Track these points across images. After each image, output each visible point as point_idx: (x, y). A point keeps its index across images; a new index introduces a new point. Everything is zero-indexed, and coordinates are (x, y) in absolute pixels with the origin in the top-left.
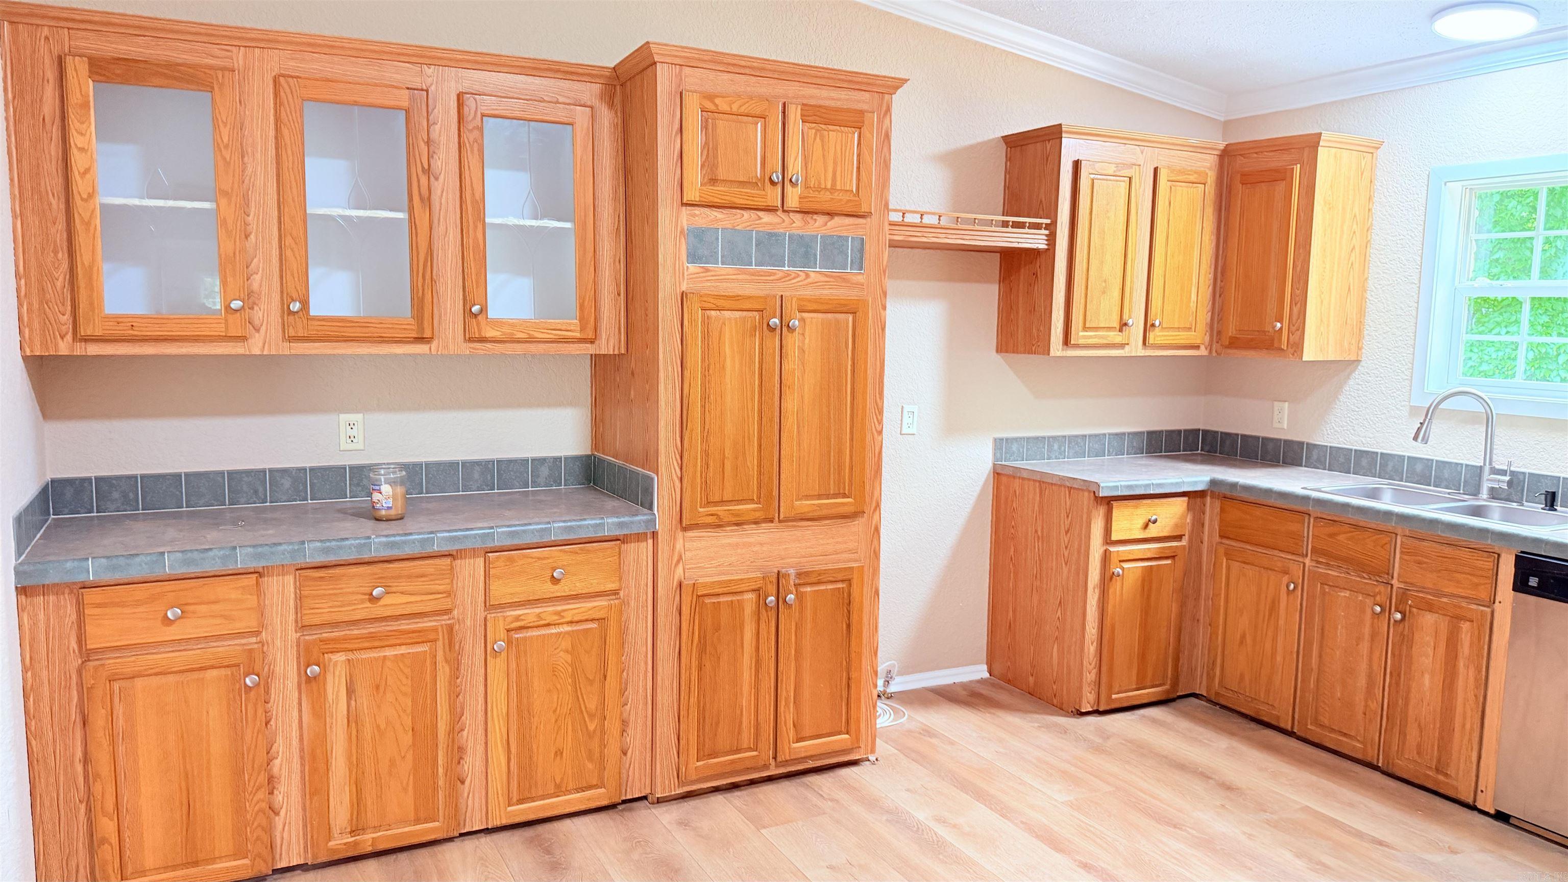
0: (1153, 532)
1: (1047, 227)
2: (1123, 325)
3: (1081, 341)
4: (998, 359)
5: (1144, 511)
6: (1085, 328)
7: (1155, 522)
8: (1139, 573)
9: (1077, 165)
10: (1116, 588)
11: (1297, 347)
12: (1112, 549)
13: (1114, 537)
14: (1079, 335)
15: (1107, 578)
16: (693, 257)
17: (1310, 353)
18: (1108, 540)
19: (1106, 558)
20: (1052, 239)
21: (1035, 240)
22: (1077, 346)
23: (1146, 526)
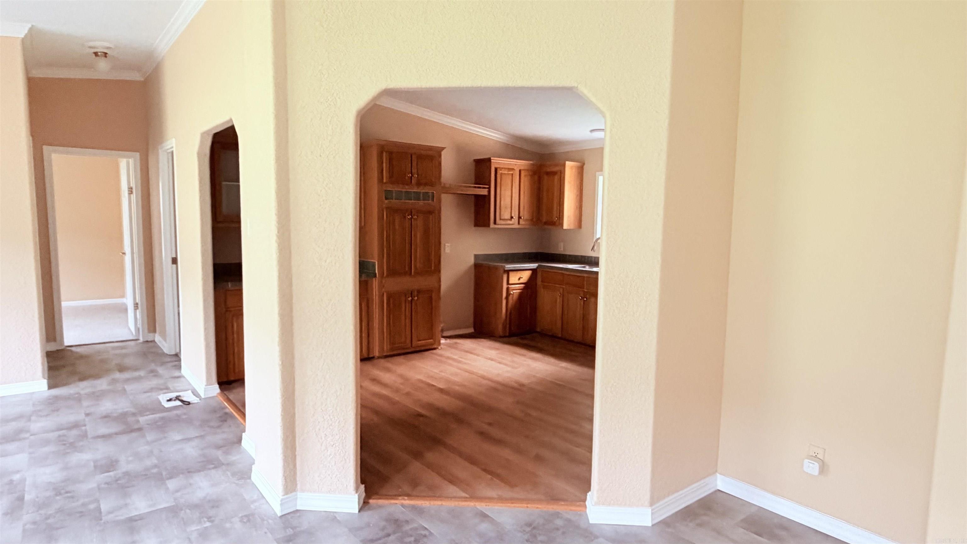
0: (522, 281)
1: (488, 188)
2: (512, 218)
3: (500, 223)
4: (474, 228)
5: (519, 274)
6: (501, 219)
7: (522, 278)
8: (518, 294)
9: (496, 169)
10: (510, 298)
11: (562, 224)
12: (510, 286)
13: (511, 282)
14: (498, 221)
15: (508, 294)
16: (386, 199)
17: (565, 226)
18: (508, 283)
19: (508, 289)
20: (489, 192)
21: (484, 192)
22: (498, 224)
23: (519, 279)
